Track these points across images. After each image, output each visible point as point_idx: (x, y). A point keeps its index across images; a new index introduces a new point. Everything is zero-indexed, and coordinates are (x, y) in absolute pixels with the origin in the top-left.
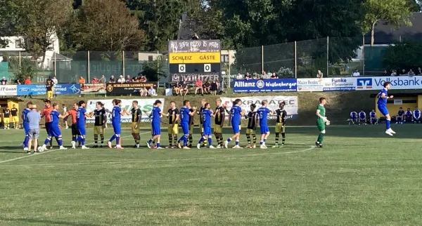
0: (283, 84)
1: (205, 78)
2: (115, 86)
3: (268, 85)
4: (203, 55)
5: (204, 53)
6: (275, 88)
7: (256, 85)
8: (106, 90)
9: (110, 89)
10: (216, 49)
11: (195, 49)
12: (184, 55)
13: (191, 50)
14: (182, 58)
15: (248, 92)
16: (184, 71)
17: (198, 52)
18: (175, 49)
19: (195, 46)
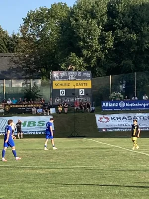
0: (139, 105)
1: (80, 100)
2: (11, 106)
3: (127, 105)
4: (78, 82)
5: (79, 81)
6: (133, 107)
7: (118, 105)
8: (4, 109)
9: (7, 109)
10: (88, 78)
11: (73, 78)
12: (63, 82)
13: (70, 78)
14: (62, 85)
15: (113, 111)
16: (64, 95)
17: (75, 80)
18: (57, 78)
19: (72, 76)
